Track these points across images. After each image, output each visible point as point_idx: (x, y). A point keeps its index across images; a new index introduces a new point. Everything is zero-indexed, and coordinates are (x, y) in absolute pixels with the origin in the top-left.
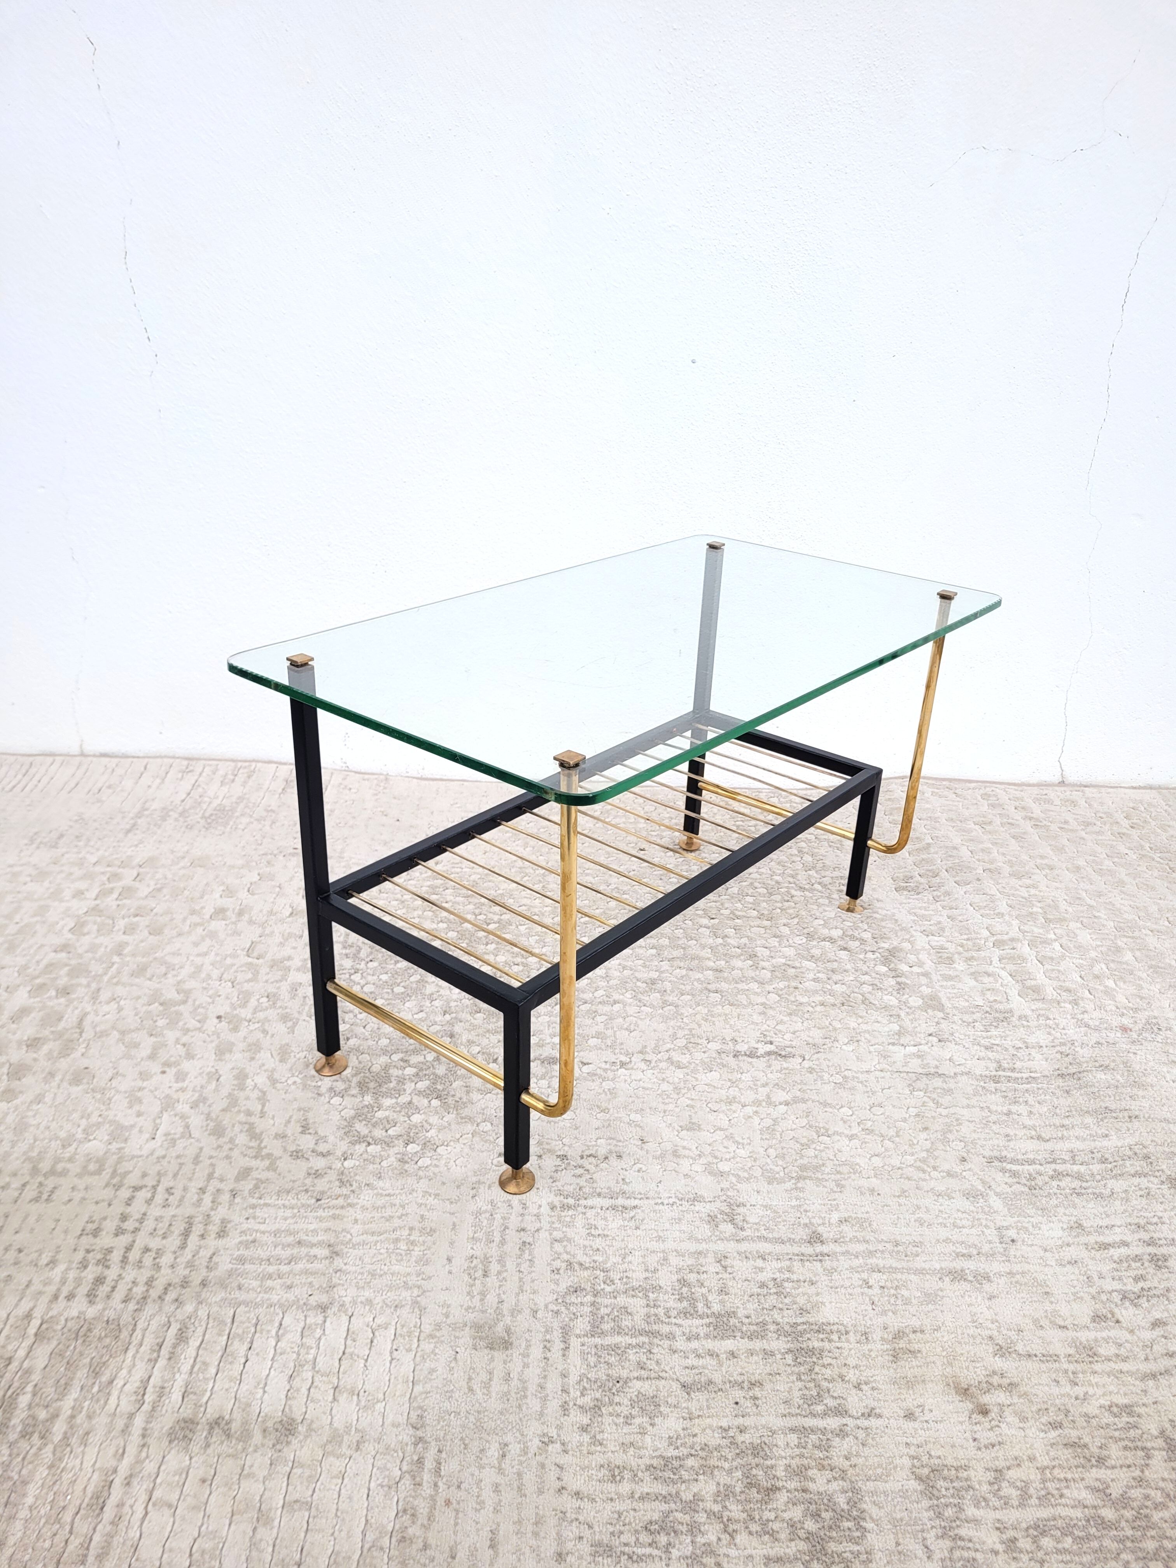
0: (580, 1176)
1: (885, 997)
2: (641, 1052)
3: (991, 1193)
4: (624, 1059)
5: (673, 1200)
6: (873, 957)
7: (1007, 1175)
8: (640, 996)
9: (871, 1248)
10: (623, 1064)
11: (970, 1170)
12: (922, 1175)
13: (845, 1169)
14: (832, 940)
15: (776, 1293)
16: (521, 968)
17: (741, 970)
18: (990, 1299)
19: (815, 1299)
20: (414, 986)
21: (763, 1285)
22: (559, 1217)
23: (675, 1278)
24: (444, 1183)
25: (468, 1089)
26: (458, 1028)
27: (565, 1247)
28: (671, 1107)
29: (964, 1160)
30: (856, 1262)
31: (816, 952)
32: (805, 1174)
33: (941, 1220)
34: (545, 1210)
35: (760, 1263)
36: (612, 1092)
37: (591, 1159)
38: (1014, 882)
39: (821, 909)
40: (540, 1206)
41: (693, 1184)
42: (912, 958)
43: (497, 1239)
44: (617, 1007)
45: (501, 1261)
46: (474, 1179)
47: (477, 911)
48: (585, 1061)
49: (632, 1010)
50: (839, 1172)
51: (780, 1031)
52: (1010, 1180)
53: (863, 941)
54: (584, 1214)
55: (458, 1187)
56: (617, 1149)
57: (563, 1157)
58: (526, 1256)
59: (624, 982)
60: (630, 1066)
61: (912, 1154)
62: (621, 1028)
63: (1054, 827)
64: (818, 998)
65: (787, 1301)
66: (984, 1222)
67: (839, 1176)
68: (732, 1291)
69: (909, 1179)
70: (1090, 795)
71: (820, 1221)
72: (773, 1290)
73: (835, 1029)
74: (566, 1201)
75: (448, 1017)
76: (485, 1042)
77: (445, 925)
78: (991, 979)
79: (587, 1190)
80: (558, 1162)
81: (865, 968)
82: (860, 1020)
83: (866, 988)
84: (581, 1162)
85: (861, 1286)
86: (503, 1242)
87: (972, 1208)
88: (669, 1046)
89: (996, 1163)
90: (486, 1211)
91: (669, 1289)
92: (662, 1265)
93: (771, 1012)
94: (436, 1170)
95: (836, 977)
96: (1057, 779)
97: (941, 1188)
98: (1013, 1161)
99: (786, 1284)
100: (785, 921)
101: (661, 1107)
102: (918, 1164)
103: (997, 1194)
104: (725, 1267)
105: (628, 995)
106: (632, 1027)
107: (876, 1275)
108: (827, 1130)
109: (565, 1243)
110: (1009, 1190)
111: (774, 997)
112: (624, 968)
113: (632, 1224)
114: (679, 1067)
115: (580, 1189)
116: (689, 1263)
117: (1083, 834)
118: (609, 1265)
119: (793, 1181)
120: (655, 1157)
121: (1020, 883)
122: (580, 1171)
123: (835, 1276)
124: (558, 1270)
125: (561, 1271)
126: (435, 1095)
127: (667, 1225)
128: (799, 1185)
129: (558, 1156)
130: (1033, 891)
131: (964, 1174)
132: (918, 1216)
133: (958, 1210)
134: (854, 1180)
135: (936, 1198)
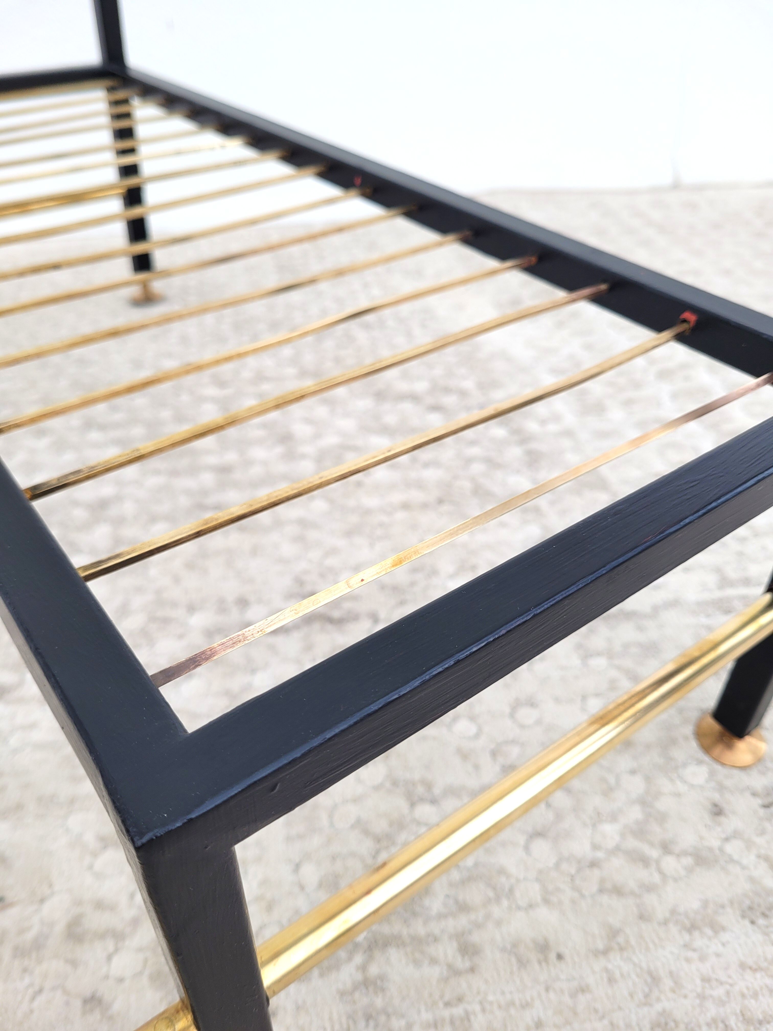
12: (643, 874)
14: (414, 398)
31: (391, 419)
53: (463, 393)
61: (613, 818)
64: (397, 497)
67: (463, 921)
69: (618, 891)
70: (711, 196)
83: (477, 468)
93: (312, 535)
96: (670, 182)
102: (632, 843)
119: (359, 959)
128: (374, 970)
131: (730, 848)
132: (658, 1007)
133: (743, 966)
134: (499, 923)
135: (687, 937)
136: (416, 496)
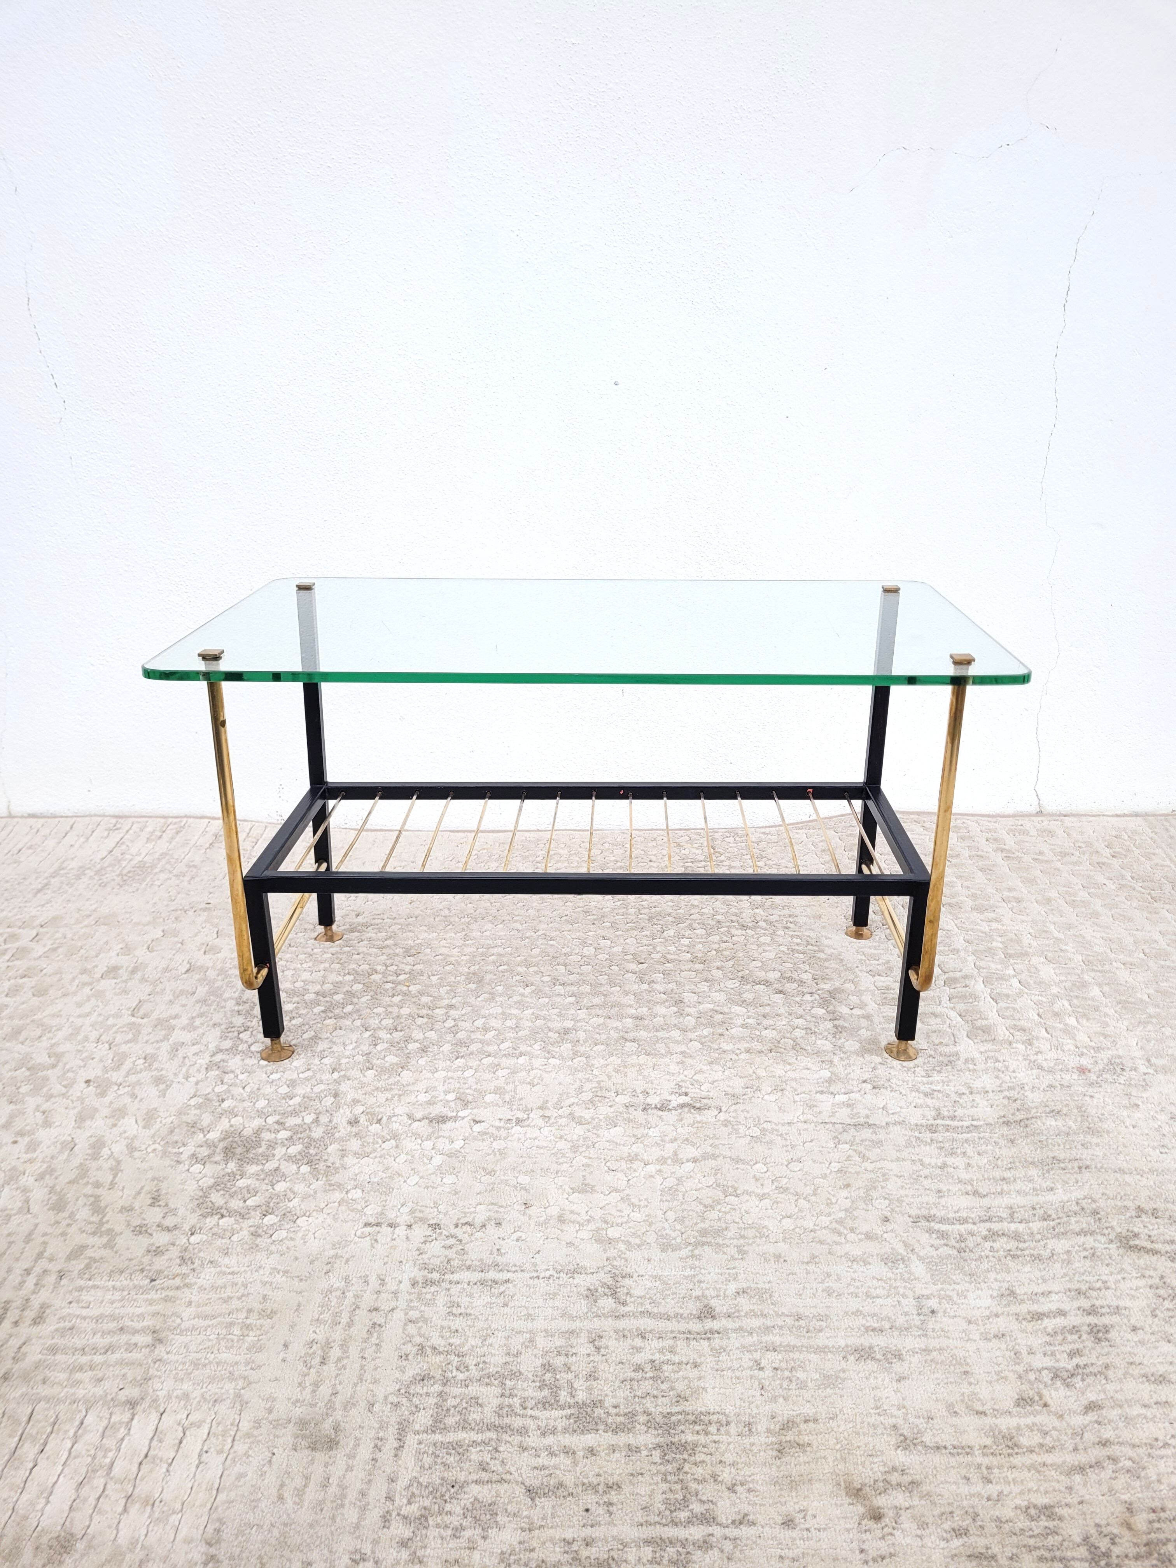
0: (450, 1247)
1: (819, 1042)
2: (541, 1108)
3: (914, 1258)
4: (521, 1115)
5: (551, 1272)
6: (811, 999)
7: (934, 1236)
8: (550, 1047)
9: (769, 1323)
10: (519, 1121)
11: (892, 1231)
12: (836, 1238)
13: (750, 1233)
14: (767, 983)
15: (652, 1378)
16: (425, 1020)
17: (664, 1017)
18: (899, 1380)
19: (696, 1383)
20: (306, 1043)
21: (638, 1368)
22: (420, 1294)
23: (539, 1362)
24: (296, 1259)
25: (343, 1153)
26: (344, 1087)
27: (420, 1328)
28: (565, 1167)
29: (886, 1220)
30: (749, 1340)
31: (748, 996)
32: (704, 1239)
33: (852, 1289)
34: (405, 1286)
35: (638, 1342)
36: (502, 1153)
37: (467, 1228)
38: (975, 916)
39: (760, 950)
40: (400, 1282)
41: (575, 1253)
42: (854, 999)
43: (345, 1320)
44: (521, 1060)
45: (344, 1346)
46: (332, 1253)
47: (388, 962)
48: (477, 1119)
49: (537, 1063)
50: (743, 1237)
51: (697, 1081)
52: (937, 1242)
53: (801, 982)
54: (448, 1290)
55: (312, 1262)
56: (497, 1216)
57: (436, 1226)
58: (374, 1340)
59: (534, 1033)
60: (526, 1123)
61: (829, 1215)
62: (523, 1082)
63: (1027, 859)
64: (744, 1045)
65: (664, 1387)
66: (901, 1291)
67: (742, 1241)
68: (602, 1375)
69: (821, 1242)
70: (1070, 825)
71: (713, 1293)
72: (650, 1374)
73: (759, 1078)
74: (430, 1276)
75: (336, 1075)
76: (371, 1100)
77: (351, 977)
78: (938, 1020)
79: (455, 1263)
80: (429, 1232)
81: (800, 1012)
82: (788, 1067)
83: (799, 1033)
84: (453, 1231)
85: (751, 1368)
86: (350, 1324)
87: (890, 1275)
88: (572, 1100)
89: (924, 1223)
90: (337, 1289)
91: (530, 1375)
92: (527, 1347)
93: (690, 1061)
94: (292, 1243)
95: (766, 1022)
96: (1034, 809)
97: (856, 1251)
98: (942, 1221)
99: (665, 1367)
100: (719, 964)
101: (555, 1167)
102: (834, 1225)
103: (920, 1258)
104: (598, 1349)
105: (537, 1047)
106: (536, 1081)
107: (770, 1355)
108: (736, 1190)
109: (420, 1324)
110: (934, 1253)
111: (696, 1045)
112: (536, 1018)
113: (501, 1300)
114: (581, 1124)
115: (448, 1262)
116: (558, 1344)
117: (1059, 865)
118: (466, 1348)
119: (690, 1248)
120: (538, 1224)
121: (982, 917)
122: (452, 1241)
123: (723, 1357)
124: (407, 1355)
125: (410, 1357)
126: (305, 1161)
127: (540, 1302)
128: (697, 1252)
129: (430, 1226)
130: (994, 925)
131: (885, 1235)
132: (827, 1285)
133: (874, 1278)
134: (759, 1245)
135: (850, 1264)
136: (757, 1046)
